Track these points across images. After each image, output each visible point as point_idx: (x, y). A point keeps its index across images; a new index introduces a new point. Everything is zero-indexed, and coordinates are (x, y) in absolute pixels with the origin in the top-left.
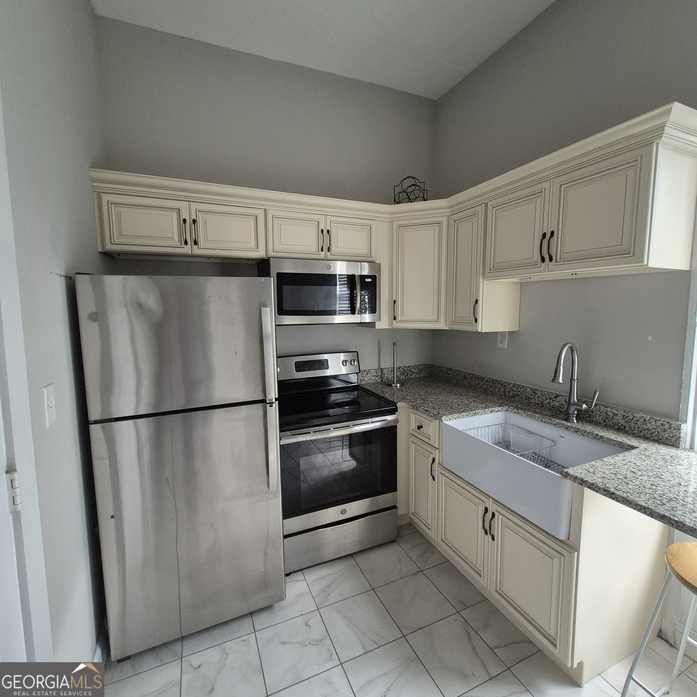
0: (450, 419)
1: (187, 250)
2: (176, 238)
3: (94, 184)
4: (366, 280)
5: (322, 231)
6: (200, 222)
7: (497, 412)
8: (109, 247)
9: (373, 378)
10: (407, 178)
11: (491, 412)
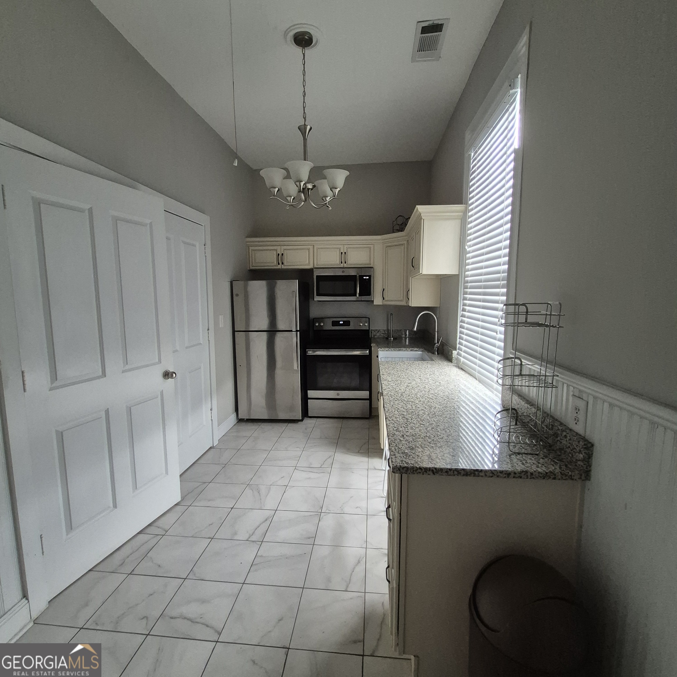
0: (383, 350)
1: (279, 267)
2: (275, 262)
3: (247, 243)
4: (365, 278)
5: (342, 253)
6: (285, 255)
7: (415, 351)
8: (251, 268)
9: (382, 335)
10: (398, 217)
11: (411, 351)
